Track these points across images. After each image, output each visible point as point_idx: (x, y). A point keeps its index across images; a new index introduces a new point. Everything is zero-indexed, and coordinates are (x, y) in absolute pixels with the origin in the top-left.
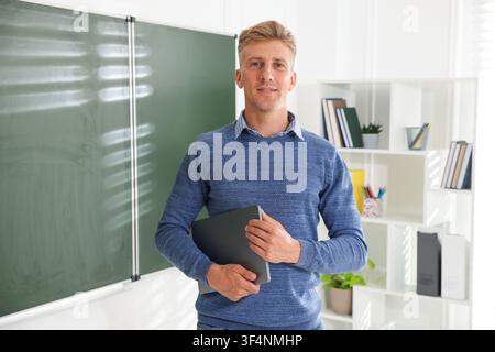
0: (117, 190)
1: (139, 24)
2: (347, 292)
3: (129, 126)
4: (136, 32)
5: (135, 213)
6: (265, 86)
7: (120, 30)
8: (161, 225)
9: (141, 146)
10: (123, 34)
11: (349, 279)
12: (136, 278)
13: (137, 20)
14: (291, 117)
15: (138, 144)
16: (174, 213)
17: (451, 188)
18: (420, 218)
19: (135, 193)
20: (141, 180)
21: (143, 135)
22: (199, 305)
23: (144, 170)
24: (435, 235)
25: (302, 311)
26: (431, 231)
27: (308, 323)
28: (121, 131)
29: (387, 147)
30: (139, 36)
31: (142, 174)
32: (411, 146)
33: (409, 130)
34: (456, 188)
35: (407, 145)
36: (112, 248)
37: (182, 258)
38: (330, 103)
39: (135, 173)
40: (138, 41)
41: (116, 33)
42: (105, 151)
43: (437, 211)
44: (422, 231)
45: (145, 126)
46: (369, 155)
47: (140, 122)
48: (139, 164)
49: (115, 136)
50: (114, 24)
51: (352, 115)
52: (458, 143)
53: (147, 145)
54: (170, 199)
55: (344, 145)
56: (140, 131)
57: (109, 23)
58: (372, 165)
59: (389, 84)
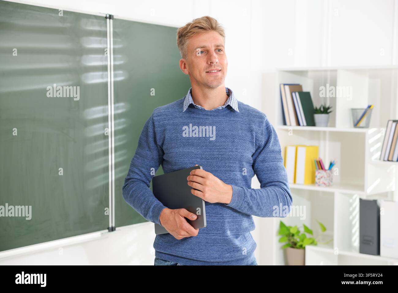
0: (96, 156)
1: (115, 20)
2: (300, 251)
3: (107, 104)
4: (114, 28)
5: (112, 176)
6: (213, 68)
7: (101, 26)
8: (127, 180)
9: (118, 121)
10: (103, 29)
11: (303, 241)
12: (112, 229)
13: (115, 17)
14: (229, 93)
15: (115, 119)
16: (137, 171)
17: (388, 160)
18: (362, 187)
19: (112, 159)
20: (117, 149)
21: (120, 111)
22: (156, 245)
23: (120, 140)
24: (375, 202)
25: (238, 250)
26: (372, 198)
27: (243, 259)
28: (101, 108)
29: (334, 125)
30: (117, 30)
31: (119, 144)
32: (356, 125)
33: (354, 110)
34: (392, 161)
35: (352, 124)
36: (92, 203)
37: (142, 204)
38: (287, 88)
39: (112, 143)
40: (115, 35)
41: (97, 28)
42: (87, 123)
43: (378, 181)
44: (364, 198)
45: (121, 104)
46: (325, 132)
47: (117, 101)
48: (115, 135)
49: (95, 112)
50: (95, 21)
51: (306, 98)
52: (394, 121)
53: (123, 120)
54: (133, 159)
55: (298, 124)
56: (116, 108)
57: (90, 20)
58: (327, 143)
59: (336, 71)
